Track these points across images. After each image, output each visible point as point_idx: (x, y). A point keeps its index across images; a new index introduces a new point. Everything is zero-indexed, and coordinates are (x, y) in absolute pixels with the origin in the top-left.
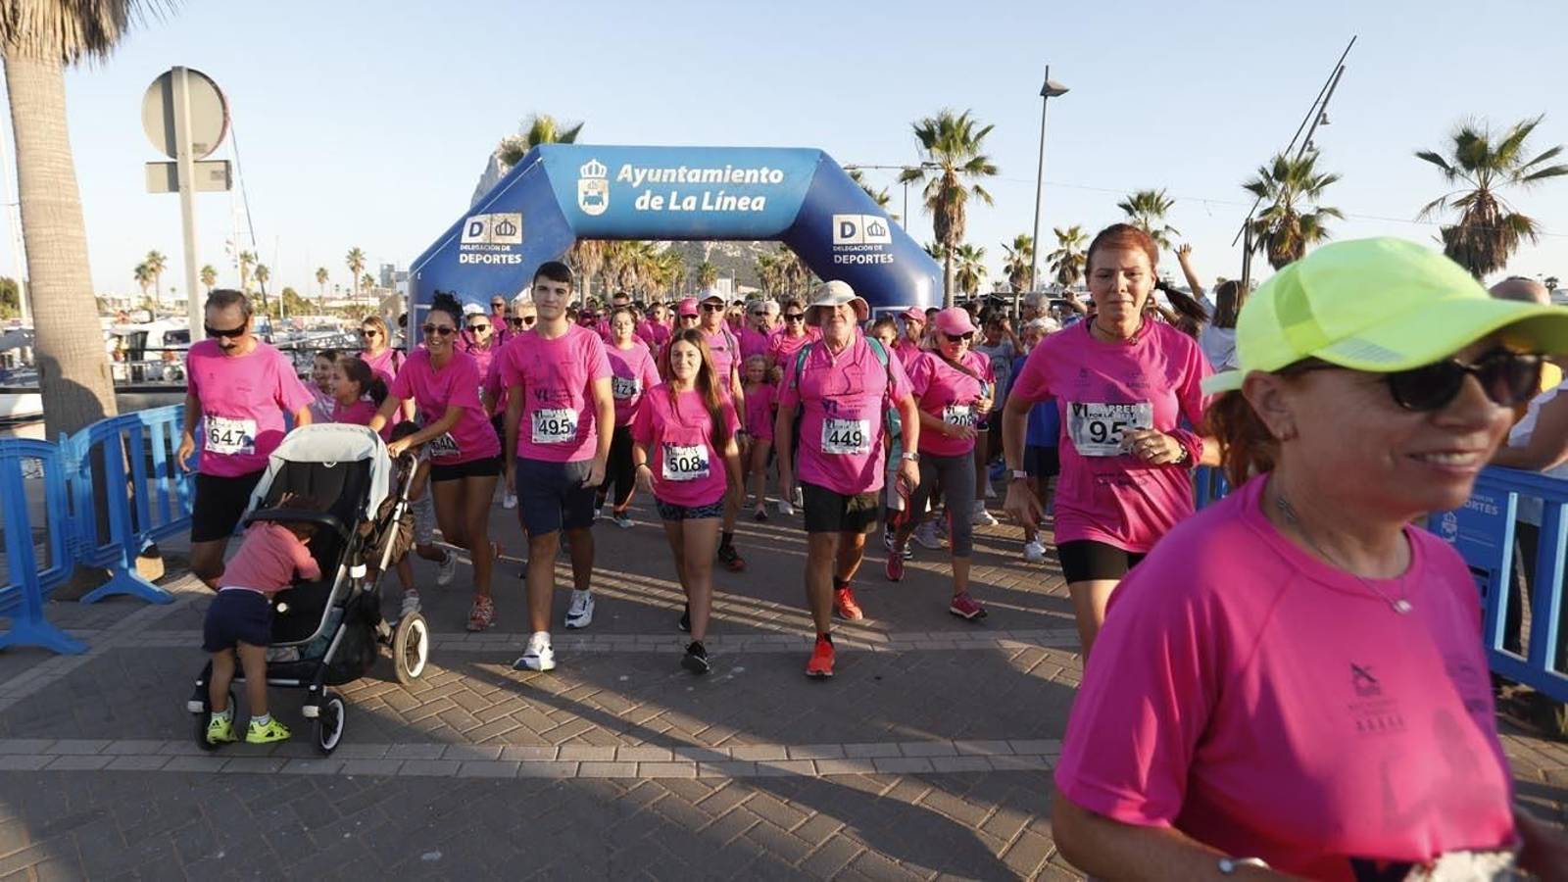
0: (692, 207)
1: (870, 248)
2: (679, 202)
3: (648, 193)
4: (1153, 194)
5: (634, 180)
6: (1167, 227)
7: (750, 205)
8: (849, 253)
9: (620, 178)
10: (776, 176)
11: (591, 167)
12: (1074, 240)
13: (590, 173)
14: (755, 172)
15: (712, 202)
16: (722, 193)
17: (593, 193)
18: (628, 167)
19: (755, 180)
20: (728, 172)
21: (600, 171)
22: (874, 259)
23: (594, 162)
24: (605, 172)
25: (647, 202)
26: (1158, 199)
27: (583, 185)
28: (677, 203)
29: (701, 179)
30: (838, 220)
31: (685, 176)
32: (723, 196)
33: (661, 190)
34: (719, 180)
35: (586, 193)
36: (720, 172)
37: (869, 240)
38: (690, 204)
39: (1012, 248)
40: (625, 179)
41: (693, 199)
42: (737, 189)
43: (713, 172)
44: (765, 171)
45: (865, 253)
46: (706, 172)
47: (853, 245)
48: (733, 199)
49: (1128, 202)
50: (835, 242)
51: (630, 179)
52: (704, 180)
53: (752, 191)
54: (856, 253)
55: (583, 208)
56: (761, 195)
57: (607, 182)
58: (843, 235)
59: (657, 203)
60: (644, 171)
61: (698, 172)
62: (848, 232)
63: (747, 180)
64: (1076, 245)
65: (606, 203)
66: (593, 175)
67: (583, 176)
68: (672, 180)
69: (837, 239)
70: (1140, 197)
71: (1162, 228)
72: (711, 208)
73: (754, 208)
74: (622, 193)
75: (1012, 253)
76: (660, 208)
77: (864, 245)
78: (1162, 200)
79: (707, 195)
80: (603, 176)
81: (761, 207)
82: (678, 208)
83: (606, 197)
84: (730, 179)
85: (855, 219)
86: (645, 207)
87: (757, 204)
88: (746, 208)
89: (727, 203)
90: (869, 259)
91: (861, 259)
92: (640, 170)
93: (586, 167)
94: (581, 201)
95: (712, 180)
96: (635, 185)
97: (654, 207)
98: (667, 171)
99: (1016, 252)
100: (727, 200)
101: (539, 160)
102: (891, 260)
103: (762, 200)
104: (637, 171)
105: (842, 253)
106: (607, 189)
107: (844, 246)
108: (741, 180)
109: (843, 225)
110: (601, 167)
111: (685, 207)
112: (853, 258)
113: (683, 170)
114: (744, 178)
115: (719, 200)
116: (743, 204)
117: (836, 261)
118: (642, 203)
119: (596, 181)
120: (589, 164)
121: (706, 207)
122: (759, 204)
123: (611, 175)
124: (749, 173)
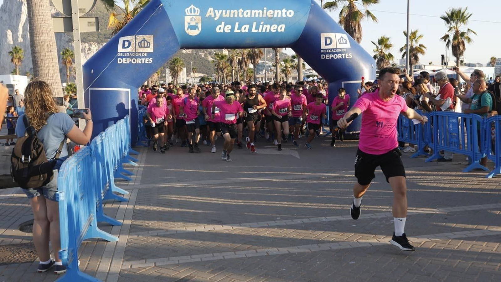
0: (247, 31)
1: (340, 50)
2: (239, 28)
3: (223, 23)
4: (460, 11)
5: (215, 16)
6: (469, 30)
7: (277, 29)
8: (329, 53)
9: (207, 15)
10: (290, 13)
11: (191, 9)
12: (414, 38)
13: (191, 12)
14: (279, 11)
15: (257, 28)
16: (262, 23)
17: (193, 23)
18: (211, 9)
19: (279, 16)
20: (265, 11)
21: (196, 12)
22: (342, 56)
23: (192, 6)
24: (199, 12)
25: (223, 28)
26: (463, 14)
27: (187, 19)
28: (238, 29)
29: (251, 15)
30: (323, 36)
31: (243, 14)
32: (263, 25)
33: (230, 21)
34: (261, 16)
35: (189, 23)
36: (261, 11)
37: (339, 46)
38: (245, 29)
39: (377, 44)
40: (210, 16)
41: (247, 26)
42: (270, 21)
43: (257, 12)
44: (284, 11)
45: (337, 53)
46: (253, 11)
47: (331, 49)
48: (268, 26)
49: (446, 16)
50: (322, 48)
51: (213, 16)
52: (253, 16)
53: (278, 21)
54: (333, 53)
55: (187, 32)
56: (283, 24)
57: (200, 17)
58: (326, 44)
59: (228, 29)
60: (220, 11)
61: (249, 11)
62: (328, 42)
63: (275, 16)
64: (416, 41)
65: (200, 29)
66: (193, 14)
67: (187, 14)
68: (236, 16)
69: (323, 46)
70: (452, 13)
71: (466, 31)
72: (256, 31)
73: (279, 30)
74: (209, 24)
75: (377, 47)
76: (229, 31)
77: (337, 49)
78: (465, 14)
79: (255, 24)
80: (198, 14)
81: (283, 30)
82: (239, 31)
83: (200, 26)
84: (266, 15)
85: (332, 35)
86: (222, 31)
87: (281, 29)
88: (275, 31)
89: (265, 28)
90: (340, 56)
91: (336, 56)
92: (218, 12)
93: (189, 9)
94: (186, 28)
95: (257, 16)
96: (216, 19)
97: (226, 31)
98: (232, 11)
99: (380, 47)
100: (265, 26)
101: (161, 5)
102: (351, 57)
103: (283, 26)
104: (216, 11)
105: (325, 54)
106: (201, 22)
107: (327, 49)
108: (272, 16)
109: (326, 38)
110: (196, 9)
111: (243, 31)
112: (331, 56)
113: (241, 10)
114: (273, 14)
115: (261, 26)
116: (273, 28)
117: (322, 58)
118: (220, 29)
119: (194, 17)
120: (190, 7)
121: (254, 30)
122: (282, 28)
123: (202, 14)
124: (276, 12)
